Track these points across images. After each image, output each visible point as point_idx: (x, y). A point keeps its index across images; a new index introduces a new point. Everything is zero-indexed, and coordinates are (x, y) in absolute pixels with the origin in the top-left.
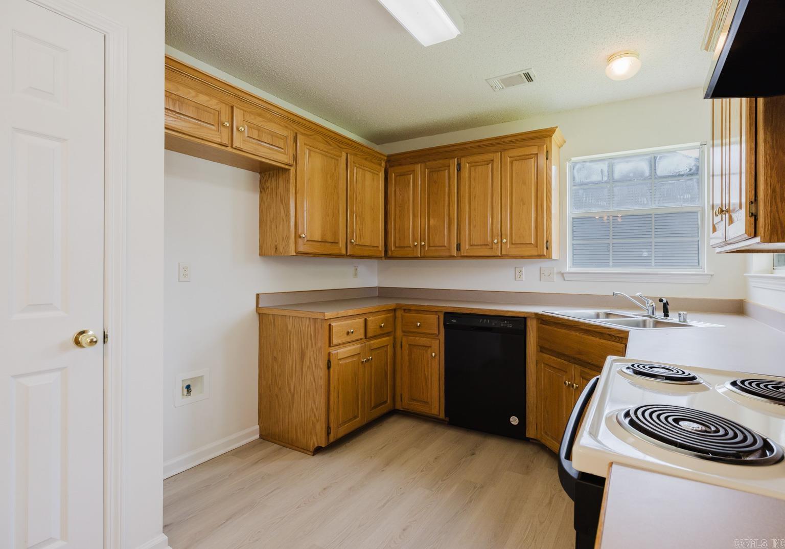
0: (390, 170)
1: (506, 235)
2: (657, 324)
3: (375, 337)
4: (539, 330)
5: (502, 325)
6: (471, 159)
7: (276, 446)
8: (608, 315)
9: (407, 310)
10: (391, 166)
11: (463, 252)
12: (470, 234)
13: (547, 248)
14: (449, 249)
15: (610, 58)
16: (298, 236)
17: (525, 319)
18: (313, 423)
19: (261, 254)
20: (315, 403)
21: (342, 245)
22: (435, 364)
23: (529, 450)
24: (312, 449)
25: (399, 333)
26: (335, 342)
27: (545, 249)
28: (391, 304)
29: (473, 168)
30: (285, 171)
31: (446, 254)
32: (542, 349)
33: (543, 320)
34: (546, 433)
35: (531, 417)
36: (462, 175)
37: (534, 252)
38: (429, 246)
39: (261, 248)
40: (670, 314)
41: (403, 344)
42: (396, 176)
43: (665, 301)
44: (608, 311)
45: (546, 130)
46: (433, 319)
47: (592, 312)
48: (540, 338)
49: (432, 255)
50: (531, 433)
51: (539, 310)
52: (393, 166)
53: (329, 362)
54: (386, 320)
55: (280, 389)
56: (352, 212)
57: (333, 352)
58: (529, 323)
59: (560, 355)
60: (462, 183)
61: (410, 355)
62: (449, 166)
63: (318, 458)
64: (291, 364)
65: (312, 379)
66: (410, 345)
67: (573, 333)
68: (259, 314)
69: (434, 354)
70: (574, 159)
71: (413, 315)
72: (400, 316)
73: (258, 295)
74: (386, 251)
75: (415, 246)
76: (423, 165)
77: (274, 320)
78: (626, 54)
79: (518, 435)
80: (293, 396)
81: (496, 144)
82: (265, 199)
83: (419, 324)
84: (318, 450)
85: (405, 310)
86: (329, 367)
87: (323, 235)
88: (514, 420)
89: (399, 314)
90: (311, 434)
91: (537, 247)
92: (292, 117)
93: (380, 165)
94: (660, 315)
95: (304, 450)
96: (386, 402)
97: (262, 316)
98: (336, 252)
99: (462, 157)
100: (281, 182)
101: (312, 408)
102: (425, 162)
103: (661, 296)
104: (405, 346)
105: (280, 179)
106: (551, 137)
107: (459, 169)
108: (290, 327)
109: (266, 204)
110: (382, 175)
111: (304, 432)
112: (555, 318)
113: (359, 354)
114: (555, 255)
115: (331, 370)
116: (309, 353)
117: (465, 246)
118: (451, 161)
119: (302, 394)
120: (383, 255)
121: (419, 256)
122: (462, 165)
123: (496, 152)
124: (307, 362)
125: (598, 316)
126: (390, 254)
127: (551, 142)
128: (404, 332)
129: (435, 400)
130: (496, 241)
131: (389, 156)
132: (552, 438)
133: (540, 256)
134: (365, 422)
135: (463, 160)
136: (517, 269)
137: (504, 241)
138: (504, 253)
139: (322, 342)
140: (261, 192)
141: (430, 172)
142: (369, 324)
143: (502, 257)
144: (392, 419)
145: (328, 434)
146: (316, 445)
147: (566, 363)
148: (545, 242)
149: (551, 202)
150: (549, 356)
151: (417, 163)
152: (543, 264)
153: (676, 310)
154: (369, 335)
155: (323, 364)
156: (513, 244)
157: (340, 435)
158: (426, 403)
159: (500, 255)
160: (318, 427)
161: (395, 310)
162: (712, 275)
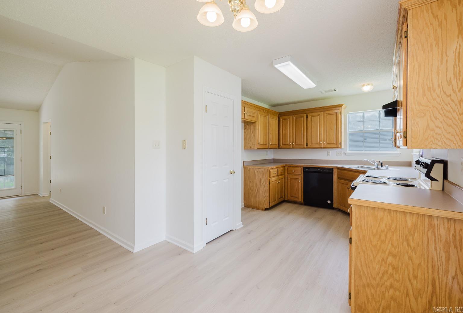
0: (280, 117)
1: (325, 140)
2: (379, 169)
3: (281, 175)
4: (338, 172)
5: (325, 171)
6: (312, 114)
7: (251, 209)
8: (362, 167)
9: (289, 166)
10: (280, 116)
11: (309, 146)
12: (311, 140)
13: (340, 145)
14: (303, 145)
15: (363, 86)
16: (258, 143)
17: (333, 169)
18: (265, 201)
19: (244, 149)
20: (265, 194)
21: (267, 145)
22: (300, 185)
23: (334, 211)
24: (264, 209)
25: (286, 174)
26: (271, 176)
27: (339, 145)
28: (284, 164)
29: (312, 117)
30: (254, 123)
31: (302, 147)
32: (339, 178)
33: (339, 169)
34: (340, 205)
35: (335, 201)
36: (308, 119)
37: (335, 146)
38: (296, 144)
39: (244, 147)
40: (383, 166)
41: (288, 178)
42: (283, 120)
43: (381, 162)
44: (362, 166)
45: (340, 105)
46: (299, 169)
47: (356, 166)
48: (338, 175)
49: (296, 147)
50: (335, 206)
51: (338, 166)
52: (281, 116)
53: (270, 182)
54: (283, 170)
55: (252, 191)
56: (270, 133)
57: (271, 179)
58: (334, 170)
59: (345, 179)
60: (308, 122)
61: (291, 182)
62: (303, 116)
63: (266, 212)
64: (256, 183)
65: (264, 188)
66: (290, 178)
67: (350, 172)
68: (244, 168)
69: (299, 181)
70: (349, 113)
71: (292, 168)
72: (287, 168)
73: (244, 162)
74: (279, 146)
75: (290, 144)
76: (293, 116)
77: (250, 169)
78: (369, 85)
79: (330, 207)
80: (257, 193)
81: (321, 109)
82: (246, 131)
83: (294, 171)
84: (266, 209)
85: (288, 166)
86: (270, 184)
87: (263, 142)
88: (329, 202)
89: (286, 168)
90: (264, 204)
91: (336, 144)
92: (257, 106)
93: (277, 116)
94: (380, 167)
95: (261, 209)
96: (282, 197)
97: (245, 169)
98: (266, 147)
99: (309, 113)
100: (252, 127)
101: (264, 197)
102: (294, 115)
103: (380, 161)
104: (289, 179)
105: (252, 125)
106: (341, 107)
107: (307, 117)
108: (255, 172)
109: (247, 133)
110: (278, 119)
111: (261, 204)
112: (344, 168)
113: (276, 180)
114: (343, 147)
115: (270, 185)
116: (263, 180)
117: (309, 144)
118: (304, 114)
119: (260, 192)
120: (278, 147)
121: (292, 147)
122: (308, 116)
123: (321, 112)
124: (262, 182)
125: (358, 167)
126: (280, 147)
127: (341, 108)
128: (288, 174)
129: (300, 196)
130: (321, 142)
131: (280, 113)
132: (343, 206)
133: (338, 148)
134: (278, 202)
135: (309, 115)
136: (328, 152)
137: (324, 142)
138: (324, 146)
139: (268, 176)
140: (244, 129)
141: (296, 118)
142: (279, 171)
143: (323, 148)
144: (284, 203)
145: (269, 204)
146: (266, 208)
147: (347, 182)
148: (339, 143)
149: (341, 129)
150: (341, 180)
151: (291, 115)
152: (338, 150)
153: (385, 165)
154: (279, 174)
155: (268, 183)
156: (327, 143)
157: (273, 205)
158: (297, 197)
159: (322, 147)
160: (266, 202)
161: (285, 166)
162: (400, 153)
